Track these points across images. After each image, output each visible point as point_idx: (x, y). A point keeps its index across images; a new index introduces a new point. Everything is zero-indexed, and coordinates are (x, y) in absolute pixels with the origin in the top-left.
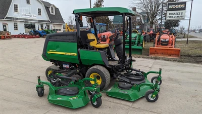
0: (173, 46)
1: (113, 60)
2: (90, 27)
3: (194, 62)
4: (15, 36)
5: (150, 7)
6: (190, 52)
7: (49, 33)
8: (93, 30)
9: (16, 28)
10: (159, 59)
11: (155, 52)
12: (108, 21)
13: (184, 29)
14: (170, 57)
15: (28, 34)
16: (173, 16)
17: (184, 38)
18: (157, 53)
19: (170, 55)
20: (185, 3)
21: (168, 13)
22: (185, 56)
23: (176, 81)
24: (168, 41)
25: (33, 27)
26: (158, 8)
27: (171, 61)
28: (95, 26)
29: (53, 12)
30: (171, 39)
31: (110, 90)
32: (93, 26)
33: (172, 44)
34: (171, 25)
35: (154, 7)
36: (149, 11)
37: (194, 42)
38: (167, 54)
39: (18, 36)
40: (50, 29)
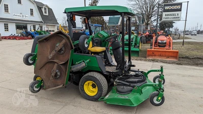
0: (171, 48)
1: (110, 65)
2: (84, 28)
3: (193, 65)
4: (5, 38)
5: (146, 8)
6: (187, 54)
7: (42, 34)
8: (87, 31)
9: (6, 28)
10: (157, 61)
11: (153, 54)
12: (103, 22)
13: (178, 30)
14: (168, 59)
15: (20, 35)
16: (169, 17)
17: (179, 39)
18: (155, 56)
19: (168, 57)
20: (181, 4)
21: (164, 14)
22: (183, 58)
23: (179, 87)
24: (165, 43)
25: (25, 28)
26: (153, 9)
27: (169, 63)
28: (90, 27)
29: (46, 13)
30: (168, 40)
31: (107, 96)
32: (88, 27)
33: (170, 46)
34: (165, 26)
35: (149, 9)
36: (144, 12)
37: (189, 43)
38: (165, 56)
39: (9, 38)
40: (43, 30)
